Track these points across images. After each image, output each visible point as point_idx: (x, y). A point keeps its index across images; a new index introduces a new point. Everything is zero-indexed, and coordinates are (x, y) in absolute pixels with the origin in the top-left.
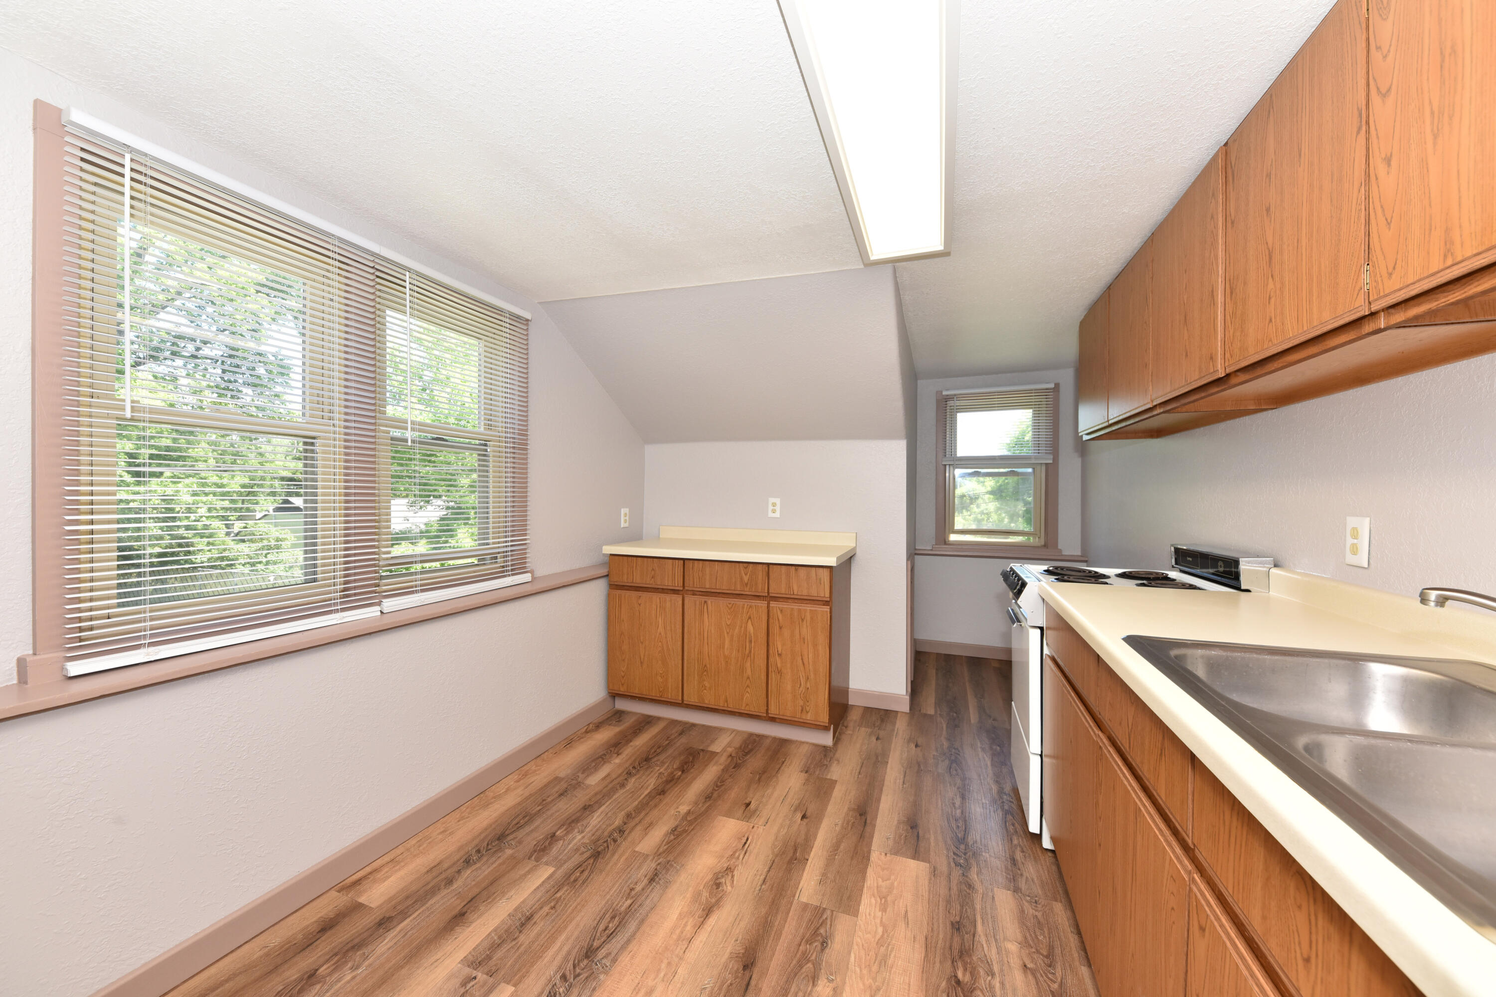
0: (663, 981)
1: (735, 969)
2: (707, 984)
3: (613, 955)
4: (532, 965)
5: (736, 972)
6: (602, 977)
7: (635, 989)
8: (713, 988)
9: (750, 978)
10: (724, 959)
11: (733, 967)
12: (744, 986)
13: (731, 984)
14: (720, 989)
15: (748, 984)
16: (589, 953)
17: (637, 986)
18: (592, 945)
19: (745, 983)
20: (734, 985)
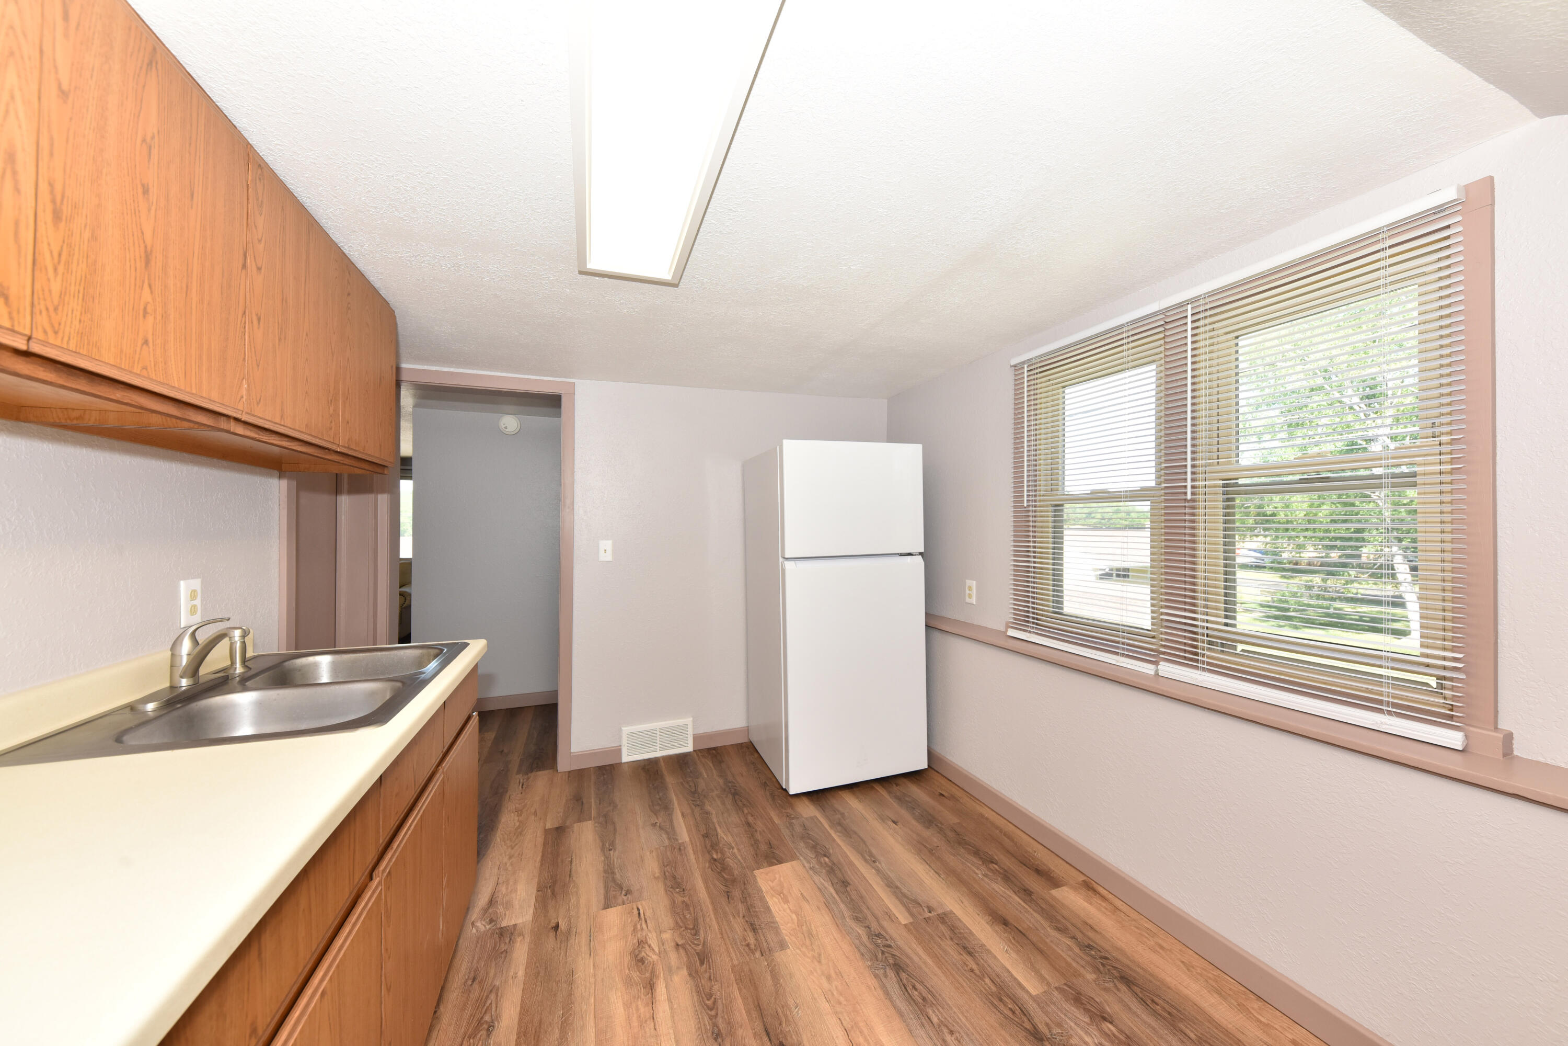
0: (830, 990)
1: (789, 1038)
2: (798, 1011)
3: (883, 979)
4: (915, 937)
5: (785, 1037)
6: (869, 963)
7: (840, 973)
8: (791, 1012)
9: (770, 1040)
10: (804, 1037)
11: (791, 1037)
12: (770, 1030)
13: (780, 1024)
14: (786, 1016)
15: (768, 1034)
16: (898, 967)
17: (841, 975)
18: (904, 972)
19: (771, 1034)
20: (777, 1026)
